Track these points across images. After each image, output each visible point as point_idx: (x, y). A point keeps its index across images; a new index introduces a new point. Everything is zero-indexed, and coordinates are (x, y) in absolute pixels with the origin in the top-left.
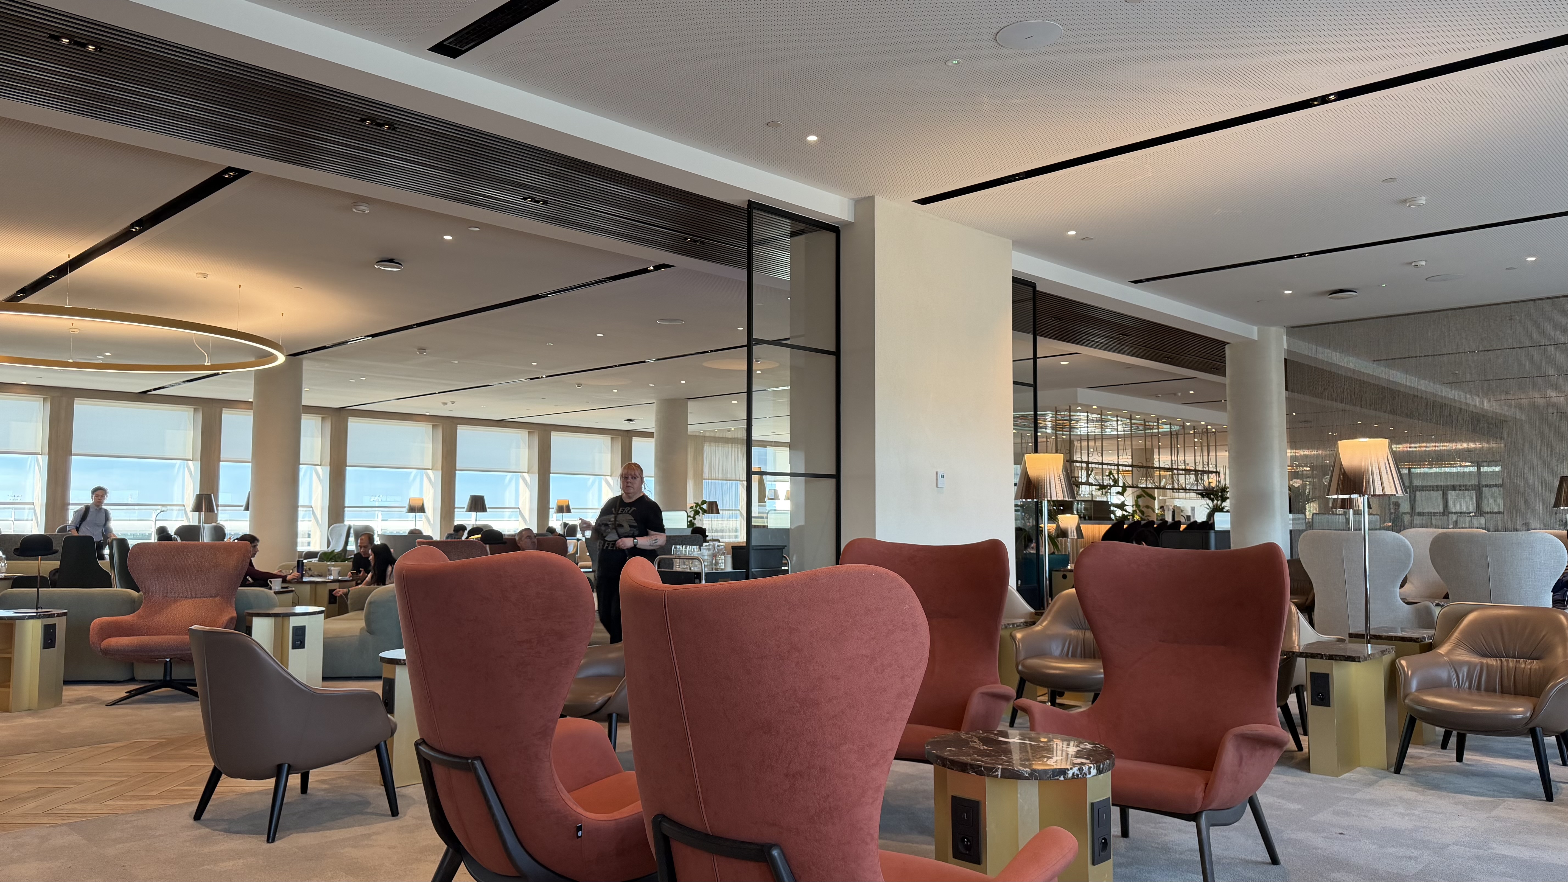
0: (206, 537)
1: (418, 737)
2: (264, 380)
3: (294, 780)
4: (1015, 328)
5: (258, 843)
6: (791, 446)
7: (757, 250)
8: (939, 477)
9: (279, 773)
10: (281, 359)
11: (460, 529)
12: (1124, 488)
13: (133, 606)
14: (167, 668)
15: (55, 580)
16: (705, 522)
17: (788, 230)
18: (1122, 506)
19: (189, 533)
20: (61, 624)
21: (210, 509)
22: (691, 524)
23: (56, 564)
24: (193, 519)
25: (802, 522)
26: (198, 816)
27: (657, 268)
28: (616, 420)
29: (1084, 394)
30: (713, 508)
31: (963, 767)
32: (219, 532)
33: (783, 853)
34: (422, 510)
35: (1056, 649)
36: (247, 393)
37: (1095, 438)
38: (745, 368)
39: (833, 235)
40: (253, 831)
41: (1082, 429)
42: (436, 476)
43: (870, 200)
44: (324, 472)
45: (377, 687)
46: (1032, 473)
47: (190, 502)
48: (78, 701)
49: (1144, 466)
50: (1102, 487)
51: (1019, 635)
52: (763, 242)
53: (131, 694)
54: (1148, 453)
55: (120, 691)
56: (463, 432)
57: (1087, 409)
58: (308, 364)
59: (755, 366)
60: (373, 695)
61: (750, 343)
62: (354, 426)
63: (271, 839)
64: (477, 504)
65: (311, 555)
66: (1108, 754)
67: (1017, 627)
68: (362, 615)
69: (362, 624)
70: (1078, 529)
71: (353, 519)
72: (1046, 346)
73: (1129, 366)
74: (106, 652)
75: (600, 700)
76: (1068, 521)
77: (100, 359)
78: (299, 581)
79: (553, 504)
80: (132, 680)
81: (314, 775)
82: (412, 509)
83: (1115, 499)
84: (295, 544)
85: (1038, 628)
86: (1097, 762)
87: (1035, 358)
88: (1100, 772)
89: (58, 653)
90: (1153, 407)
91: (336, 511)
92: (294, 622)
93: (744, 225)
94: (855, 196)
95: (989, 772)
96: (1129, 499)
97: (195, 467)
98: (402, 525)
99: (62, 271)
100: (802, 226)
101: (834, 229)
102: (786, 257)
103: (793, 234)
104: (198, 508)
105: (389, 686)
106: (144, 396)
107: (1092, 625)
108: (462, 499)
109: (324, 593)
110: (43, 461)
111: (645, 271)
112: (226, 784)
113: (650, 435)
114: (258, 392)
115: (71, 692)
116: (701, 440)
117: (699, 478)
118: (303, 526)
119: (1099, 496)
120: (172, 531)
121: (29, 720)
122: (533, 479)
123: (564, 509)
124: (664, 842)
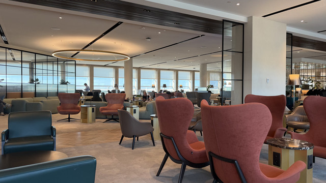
0: (117, 92)
1: (160, 132)
2: (126, 62)
3: (136, 138)
4: (287, 45)
5: (131, 149)
6: (232, 73)
7: (224, 30)
8: (267, 80)
9: (134, 137)
10: (129, 58)
11: (162, 91)
12: (312, 81)
13: (106, 105)
14: (112, 116)
15: (93, 100)
16: (210, 89)
17: (232, 25)
18: (312, 86)
19: (114, 91)
20: (95, 108)
21: (117, 87)
22: (207, 90)
23: (92, 97)
24: (114, 89)
25: (233, 90)
26: (120, 144)
27: (202, 36)
28: (191, 68)
29: (303, 59)
30: (212, 86)
31: (276, 146)
32: (119, 91)
33: (237, 162)
34: (154, 87)
35: (296, 119)
36: (123, 65)
37: (306, 70)
38: (221, 56)
39: (242, 26)
40: (130, 147)
41: (302, 68)
42: (157, 80)
43: (252, 17)
44: (137, 80)
45: (150, 121)
46: (291, 79)
47: (114, 86)
48: (98, 122)
49: (318, 76)
50: (307, 81)
51: (287, 116)
52: (226, 28)
53: (107, 121)
54: (319, 73)
55: (105, 120)
56: (161, 71)
57: (304, 63)
58: (134, 59)
59: (224, 56)
60: (149, 123)
61: (223, 51)
62: (142, 70)
63: (133, 149)
64: (165, 86)
65: (135, 95)
66: (312, 145)
67: (287, 114)
68: (145, 107)
69: (146, 109)
70: (301, 91)
71: (142, 89)
72: (294, 48)
73: (316, 52)
74: (102, 113)
75: (192, 126)
76: (299, 89)
77: (97, 59)
78: (134, 101)
79: (179, 86)
80: (106, 118)
81: (139, 137)
82: (153, 87)
83: (310, 84)
84: (132, 93)
85: (291, 114)
86: (310, 146)
87: (292, 51)
88: (310, 149)
89: (94, 113)
90: (321, 62)
91: (139, 87)
92: (134, 108)
93: (222, 25)
94: (248, 16)
95: (283, 147)
96: (314, 84)
97: (114, 79)
98: (151, 90)
99: (91, 43)
100: (234, 24)
101: (243, 24)
102: (231, 31)
103: (233, 26)
104: (115, 87)
105: (152, 121)
106: (105, 66)
107: (307, 115)
108: (162, 85)
109: (138, 103)
110: (89, 78)
111: (199, 37)
112: (124, 138)
113: (199, 71)
114: (125, 65)
115: (97, 120)
116: (210, 72)
117: (209, 80)
118: (133, 90)
119: (306, 83)
120: (111, 91)
121: (91, 125)
122: (175, 81)
123: (181, 87)
124: (211, 157)
